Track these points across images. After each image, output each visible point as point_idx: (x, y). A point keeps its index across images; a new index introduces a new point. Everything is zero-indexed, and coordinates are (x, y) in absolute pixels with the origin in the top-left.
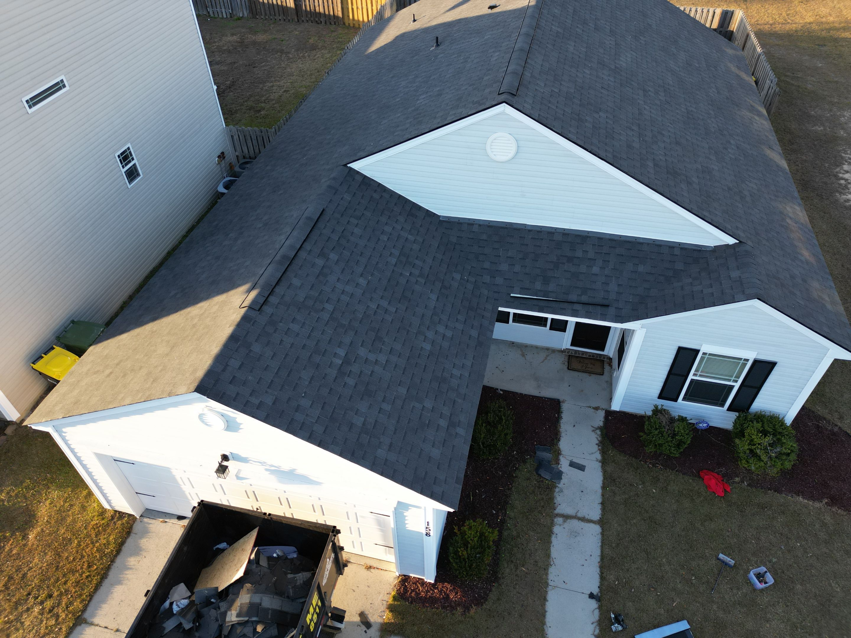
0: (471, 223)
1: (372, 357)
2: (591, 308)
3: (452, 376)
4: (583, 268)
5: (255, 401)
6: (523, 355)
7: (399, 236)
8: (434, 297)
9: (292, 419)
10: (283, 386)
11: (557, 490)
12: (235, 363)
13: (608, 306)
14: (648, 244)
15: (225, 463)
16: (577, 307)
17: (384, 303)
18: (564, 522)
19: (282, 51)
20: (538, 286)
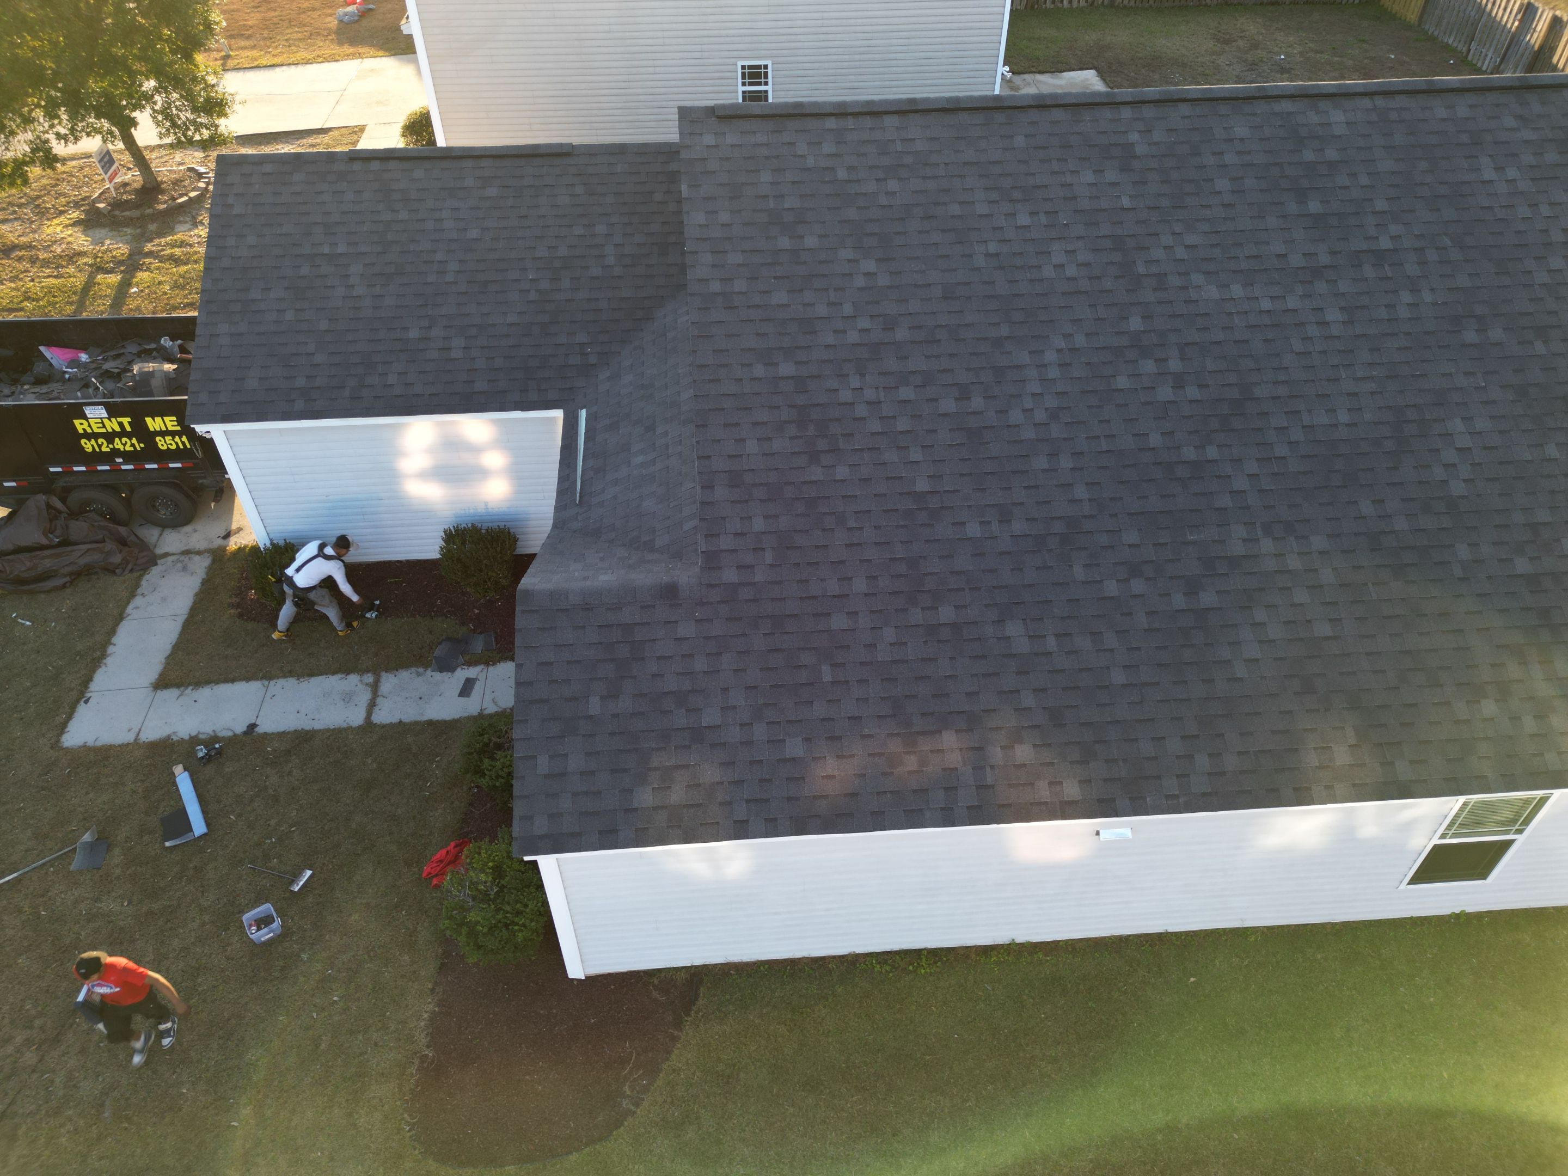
1: (354, 280)
3: (384, 374)
4: (637, 448)
7: (599, 246)
9: (226, 237)
10: (263, 215)
13: (579, 503)
18: (367, 685)
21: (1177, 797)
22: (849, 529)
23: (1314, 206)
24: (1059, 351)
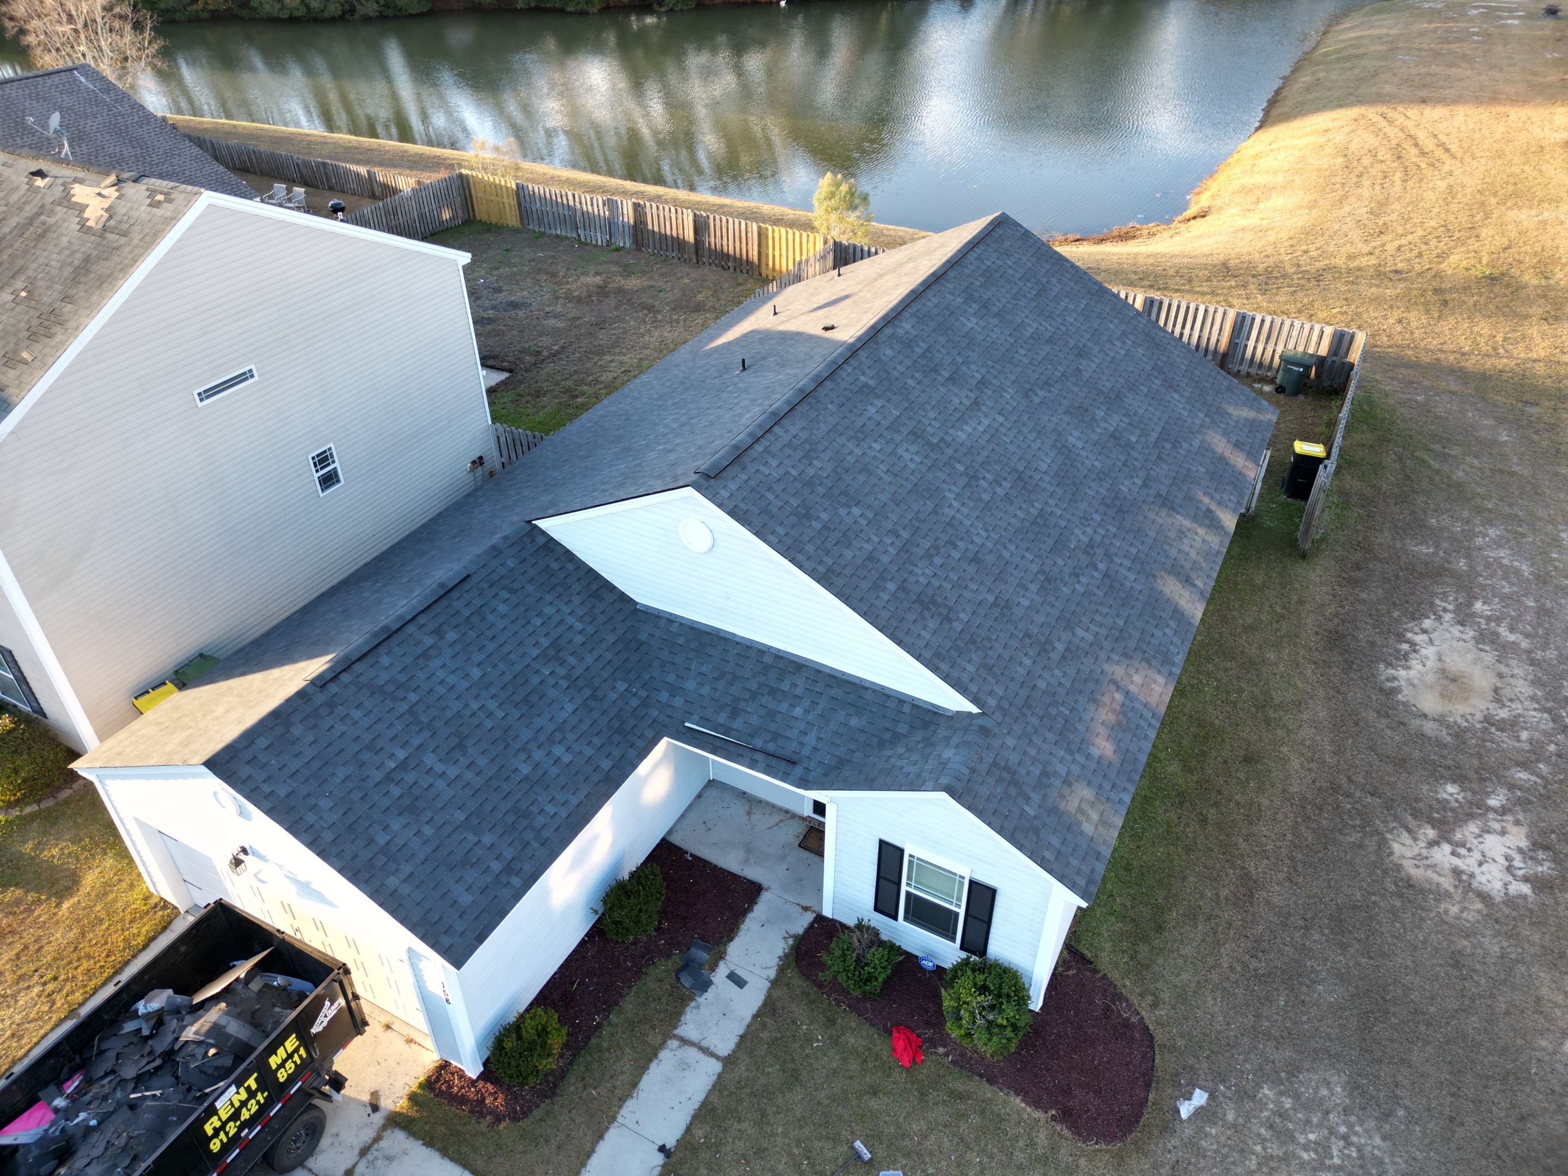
0: (671, 619)
1: (439, 768)
2: (774, 762)
3: (542, 811)
4: (784, 707)
5: (266, 788)
6: (749, 814)
7: (561, 622)
8: (570, 707)
9: (301, 818)
10: (308, 779)
11: (693, 1004)
12: (263, 742)
13: (794, 763)
14: (874, 691)
15: (242, 856)
16: (759, 756)
17: (492, 705)
18: (680, 1047)
19: (651, 309)
20: (722, 718)
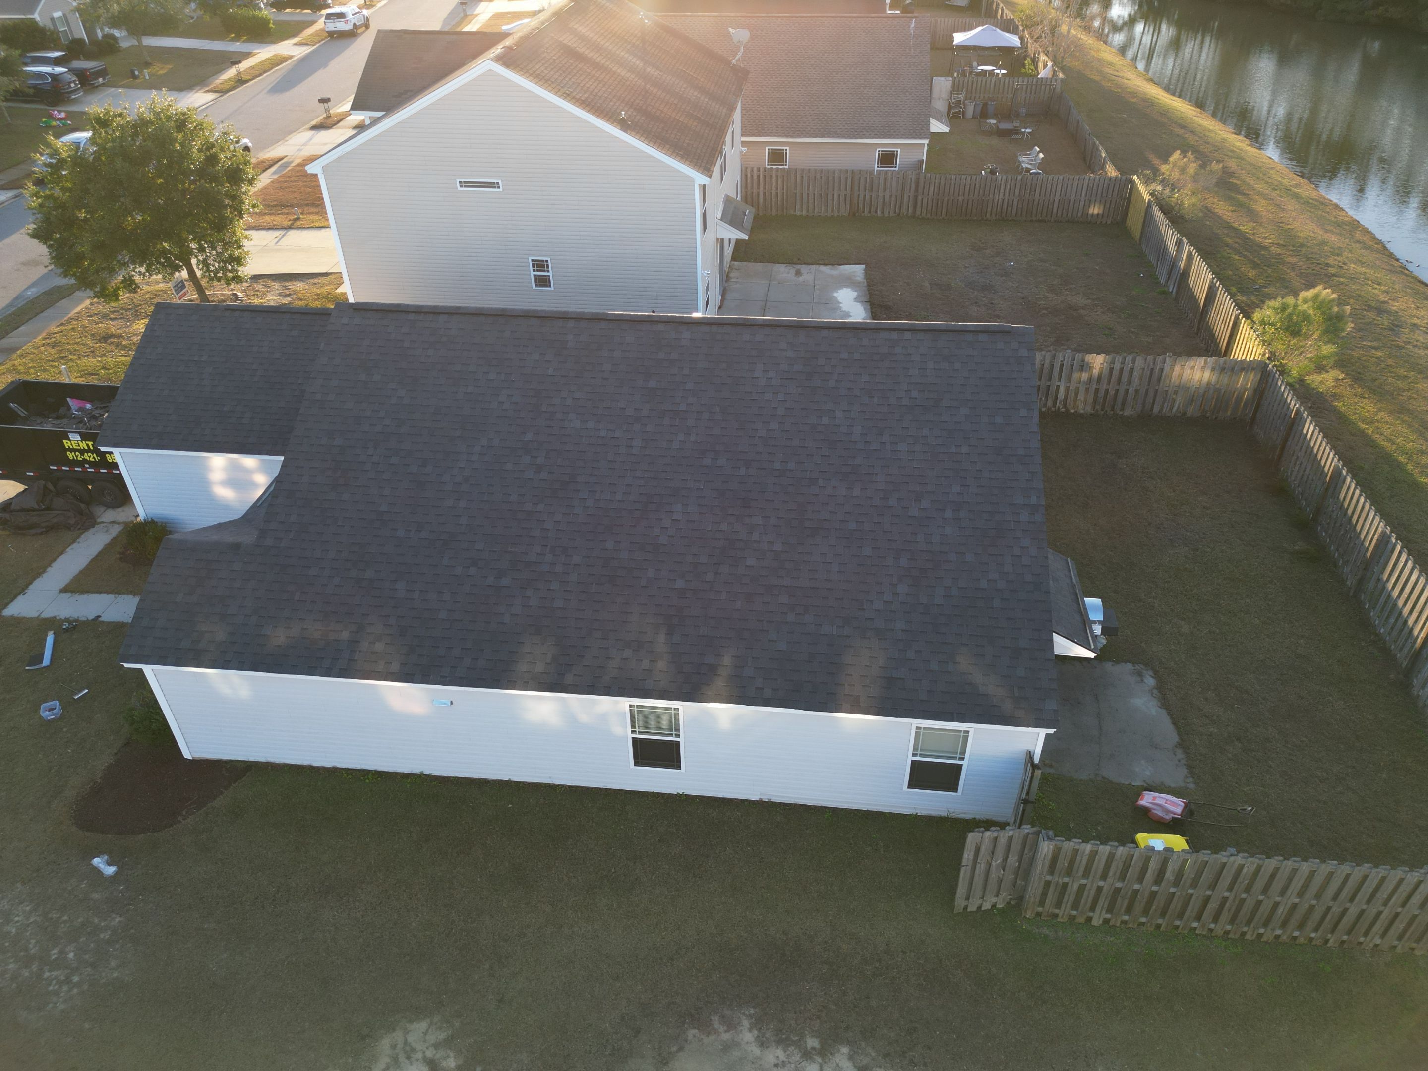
21: (446, 677)
22: (338, 526)
23: (652, 384)
24: (483, 446)
